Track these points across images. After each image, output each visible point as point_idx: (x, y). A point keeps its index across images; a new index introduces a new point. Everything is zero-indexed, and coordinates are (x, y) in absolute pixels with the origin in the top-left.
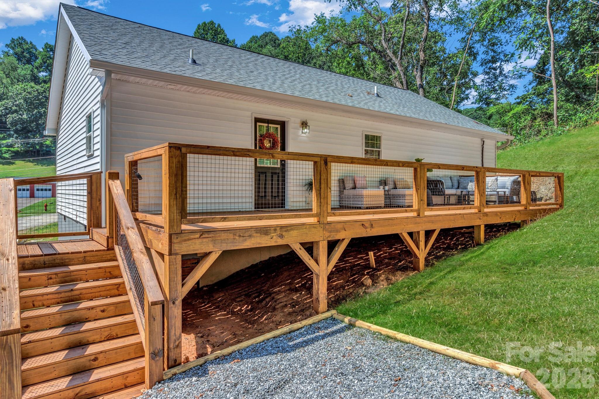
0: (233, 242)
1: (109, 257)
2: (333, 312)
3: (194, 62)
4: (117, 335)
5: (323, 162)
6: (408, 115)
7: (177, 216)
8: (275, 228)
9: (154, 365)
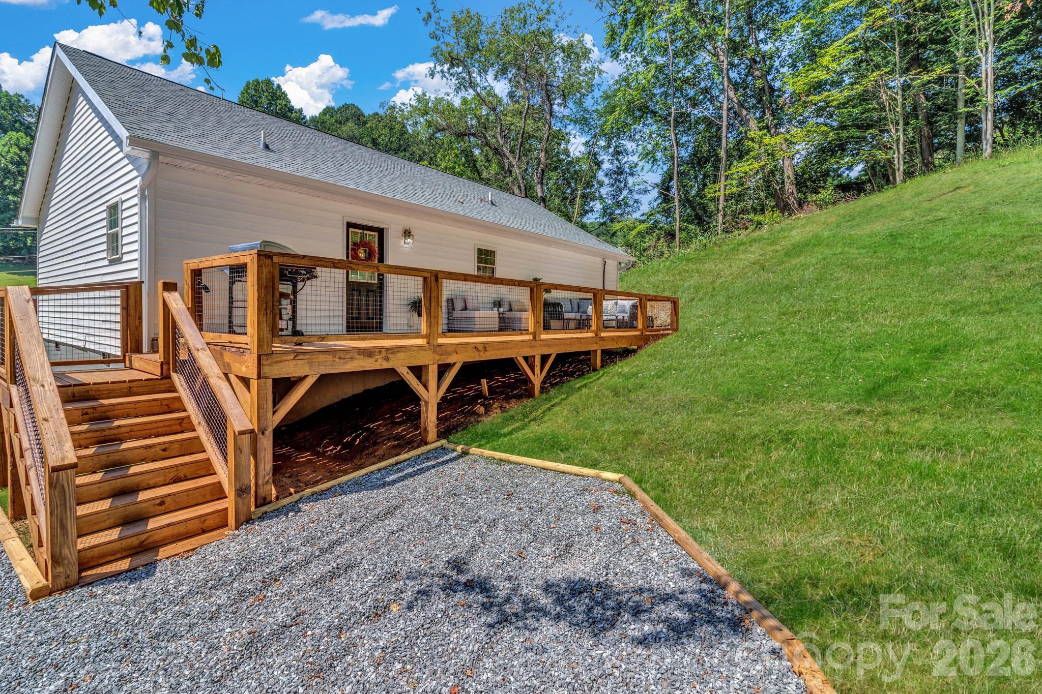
0: (332, 365)
1: (163, 387)
2: (444, 442)
3: (267, 147)
4: (186, 476)
5: (433, 278)
6: (526, 229)
7: (267, 334)
8: (380, 350)
9: (241, 502)
